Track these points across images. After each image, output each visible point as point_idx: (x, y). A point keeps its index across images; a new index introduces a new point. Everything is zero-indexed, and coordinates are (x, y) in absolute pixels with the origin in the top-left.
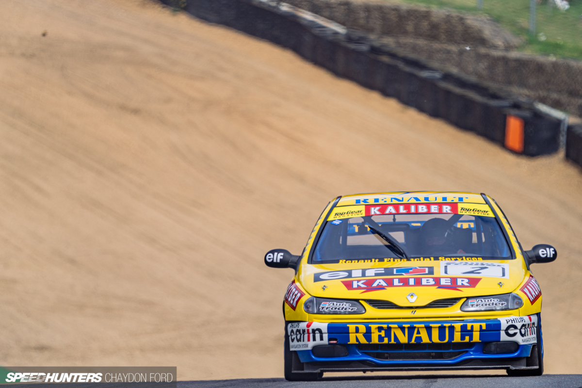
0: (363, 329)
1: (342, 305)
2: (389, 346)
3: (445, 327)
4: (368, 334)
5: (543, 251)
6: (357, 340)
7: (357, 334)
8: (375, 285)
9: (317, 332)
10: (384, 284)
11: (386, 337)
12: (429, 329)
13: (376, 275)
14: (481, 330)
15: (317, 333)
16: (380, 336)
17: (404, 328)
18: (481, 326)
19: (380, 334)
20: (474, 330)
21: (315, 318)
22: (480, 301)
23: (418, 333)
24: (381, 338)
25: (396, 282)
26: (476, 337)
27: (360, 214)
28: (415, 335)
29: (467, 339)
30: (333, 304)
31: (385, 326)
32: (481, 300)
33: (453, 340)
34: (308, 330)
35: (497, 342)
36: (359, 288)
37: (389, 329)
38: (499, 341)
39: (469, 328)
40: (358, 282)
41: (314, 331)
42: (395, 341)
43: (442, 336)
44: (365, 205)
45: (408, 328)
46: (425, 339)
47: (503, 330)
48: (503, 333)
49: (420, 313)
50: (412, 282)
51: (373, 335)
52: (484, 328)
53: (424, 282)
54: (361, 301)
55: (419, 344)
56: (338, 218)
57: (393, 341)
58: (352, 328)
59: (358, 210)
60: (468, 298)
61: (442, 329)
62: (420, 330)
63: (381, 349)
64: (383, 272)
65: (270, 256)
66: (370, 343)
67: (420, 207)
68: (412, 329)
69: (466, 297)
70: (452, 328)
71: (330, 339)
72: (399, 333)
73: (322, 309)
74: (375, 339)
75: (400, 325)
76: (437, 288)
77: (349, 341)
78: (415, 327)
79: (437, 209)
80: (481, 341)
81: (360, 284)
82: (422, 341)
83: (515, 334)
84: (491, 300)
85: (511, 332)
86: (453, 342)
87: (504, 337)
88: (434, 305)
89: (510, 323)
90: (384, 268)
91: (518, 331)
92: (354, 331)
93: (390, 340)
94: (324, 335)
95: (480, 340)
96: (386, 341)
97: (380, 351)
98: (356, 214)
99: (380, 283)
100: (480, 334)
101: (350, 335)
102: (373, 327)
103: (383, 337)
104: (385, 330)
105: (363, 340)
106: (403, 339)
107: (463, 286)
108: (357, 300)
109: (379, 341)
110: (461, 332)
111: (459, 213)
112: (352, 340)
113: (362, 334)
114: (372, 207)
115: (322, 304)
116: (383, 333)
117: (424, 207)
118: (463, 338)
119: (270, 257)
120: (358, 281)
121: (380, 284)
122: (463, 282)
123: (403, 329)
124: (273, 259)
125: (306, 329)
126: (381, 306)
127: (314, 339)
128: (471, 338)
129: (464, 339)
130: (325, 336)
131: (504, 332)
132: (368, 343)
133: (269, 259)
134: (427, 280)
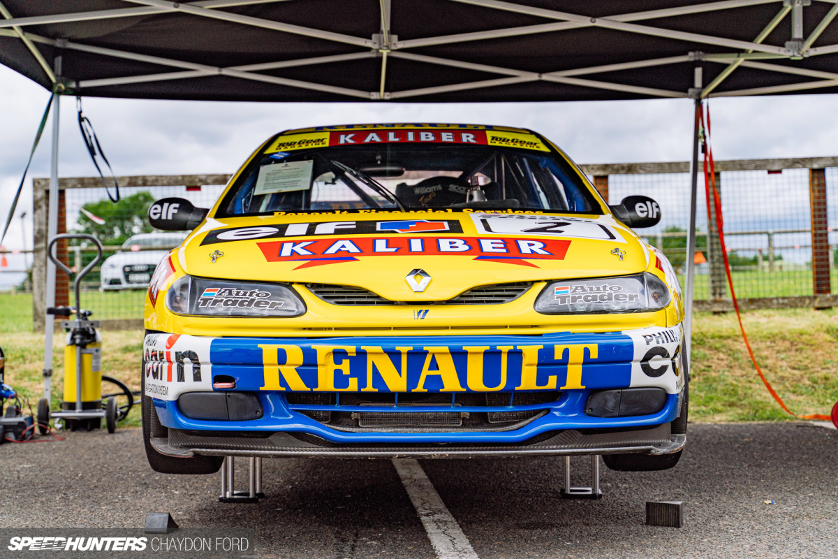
0: (295, 354)
1: (251, 295)
2: (360, 397)
3: (500, 352)
4: (309, 368)
5: (641, 207)
6: (283, 381)
7: (282, 368)
8: (332, 250)
9: (186, 360)
10: (352, 248)
11: (352, 375)
12: (460, 358)
13: (337, 232)
14: (587, 361)
15: (188, 363)
16: (338, 373)
17: (399, 353)
18: (587, 352)
19: (338, 367)
20: (571, 360)
21: (186, 326)
22: (579, 290)
23: (434, 366)
24: (340, 378)
25: (381, 246)
26: (574, 379)
27: (321, 143)
28: (425, 372)
29: (552, 383)
30: (230, 293)
31: (351, 349)
32: (582, 287)
33: (519, 384)
34: (168, 354)
35: (622, 388)
36: (294, 256)
37: (362, 354)
38: (627, 387)
39: (558, 356)
40: (293, 246)
41: (180, 356)
42: (374, 387)
43: (491, 375)
44: (331, 132)
45: (409, 353)
46: (451, 383)
47: (637, 361)
48: (636, 367)
49: (437, 316)
50: (416, 245)
51: (320, 370)
52: (594, 355)
53: (444, 245)
54: (294, 286)
55: (435, 395)
56: (283, 149)
57: (369, 387)
58: (269, 352)
59: (318, 138)
60: (550, 282)
61: (491, 357)
62: (437, 357)
63: (340, 403)
64: (354, 227)
65: (156, 209)
66: (314, 390)
67: (423, 135)
68: (417, 356)
69: (546, 281)
70: (516, 356)
71: (216, 379)
72: (386, 367)
73: (204, 304)
74: (326, 382)
75: (390, 346)
76: (474, 259)
77: (263, 385)
78: (426, 353)
79: (451, 137)
80: (584, 387)
81: (298, 249)
82: (443, 387)
83: (663, 370)
84: (605, 288)
85: (655, 364)
86: (517, 388)
87: (638, 378)
88: (471, 296)
89: (653, 344)
90: (357, 222)
91: (668, 362)
92: (275, 360)
93: (362, 383)
94: (202, 367)
95: (582, 384)
96: (353, 385)
97: (337, 408)
98: (314, 144)
99: (343, 246)
100: (583, 368)
101: (265, 368)
102: (323, 350)
103: (348, 377)
104: (351, 358)
105: (297, 384)
106: (396, 382)
107: (534, 255)
108: (289, 285)
109: (336, 386)
110: (538, 365)
111: (489, 144)
112: (271, 383)
113: (293, 368)
114: (343, 134)
115: (205, 292)
116: (345, 367)
117: (430, 134)
118: (541, 379)
119: (156, 211)
120: (295, 244)
121: (343, 249)
122: (532, 248)
123: (394, 356)
124: (161, 213)
125: (165, 350)
126: (343, 297)
127: (181, 378)
128: (562, 380)
129: (546, 383)
130: (207, 371)
131: (639, 365)
132: (309, 389)
133: (155, 214)
134: (451, 243)
